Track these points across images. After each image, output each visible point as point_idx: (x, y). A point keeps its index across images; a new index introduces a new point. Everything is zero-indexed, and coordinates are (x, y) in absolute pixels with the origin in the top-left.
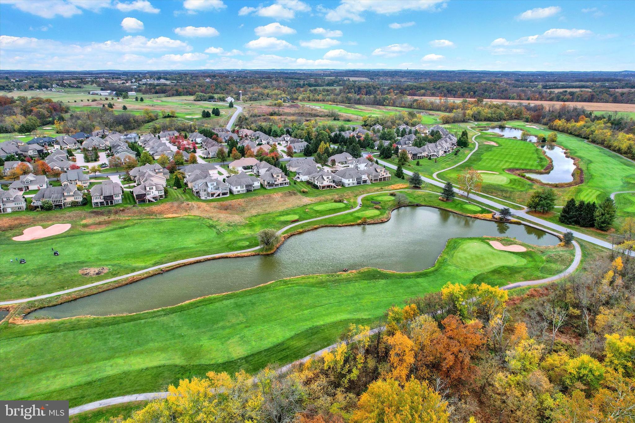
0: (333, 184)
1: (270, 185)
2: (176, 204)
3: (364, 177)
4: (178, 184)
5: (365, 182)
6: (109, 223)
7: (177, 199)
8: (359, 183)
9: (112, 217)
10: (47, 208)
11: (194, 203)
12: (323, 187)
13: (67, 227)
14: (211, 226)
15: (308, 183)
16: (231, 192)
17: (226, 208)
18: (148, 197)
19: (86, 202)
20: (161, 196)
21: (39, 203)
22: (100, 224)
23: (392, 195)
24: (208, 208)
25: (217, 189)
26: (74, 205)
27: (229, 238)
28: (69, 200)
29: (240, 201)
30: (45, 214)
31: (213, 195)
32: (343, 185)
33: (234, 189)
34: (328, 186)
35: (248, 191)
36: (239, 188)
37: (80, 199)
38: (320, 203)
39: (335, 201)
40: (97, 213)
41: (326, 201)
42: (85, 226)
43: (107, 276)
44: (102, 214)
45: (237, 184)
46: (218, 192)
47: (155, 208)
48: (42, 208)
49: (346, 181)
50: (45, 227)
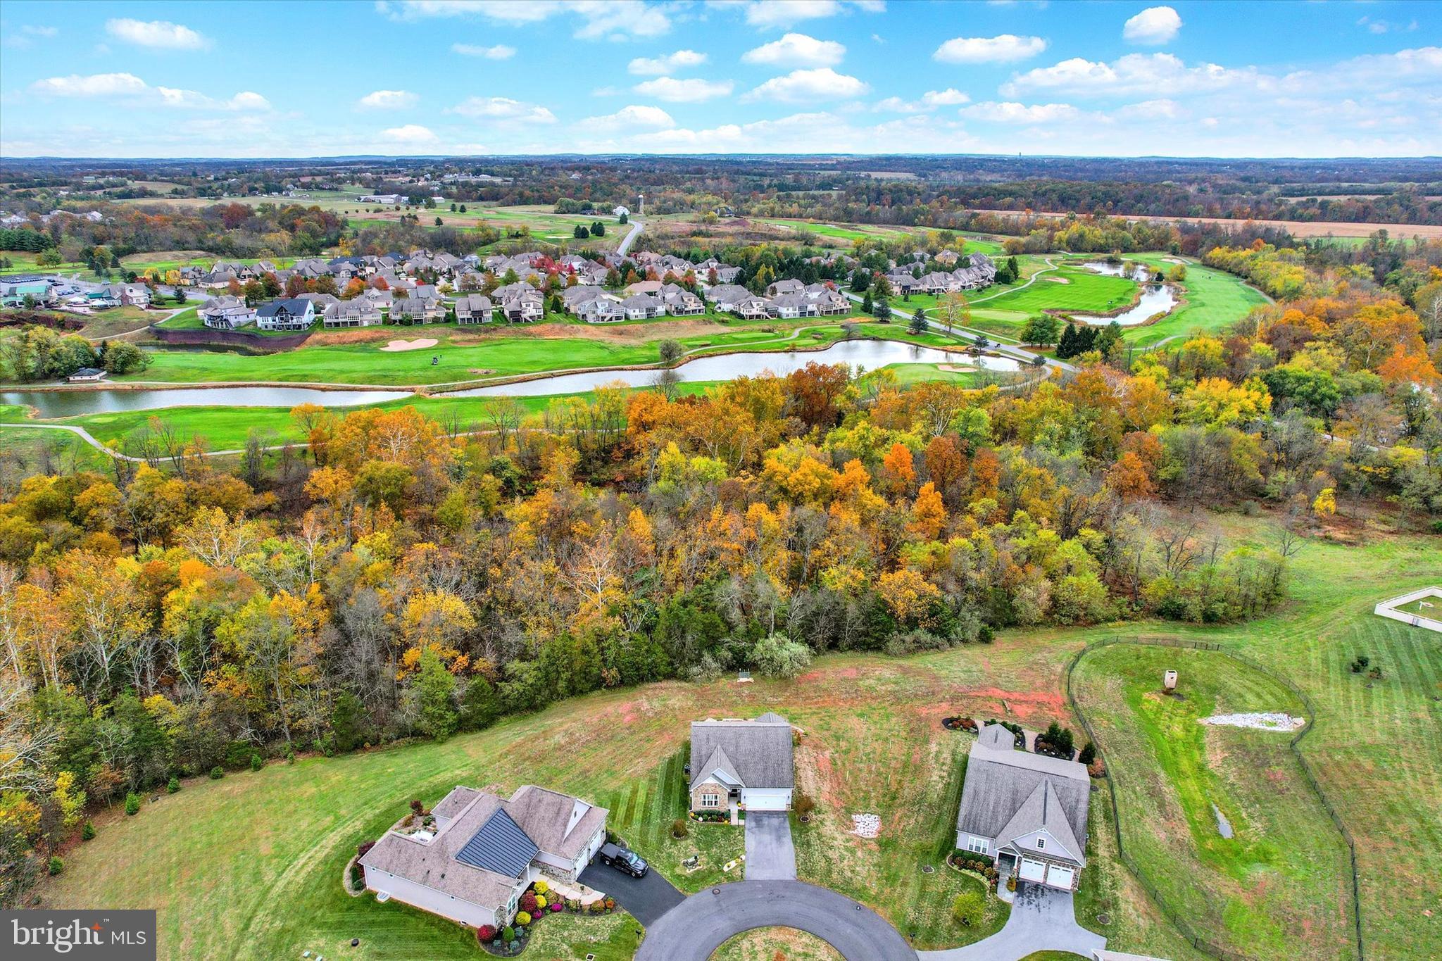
0: (766, 314)
1: (680, 312)
2: (558, 326)
3: (811, 308)
4: (557, 307)
5: (812, 313)
6: (480, 341)
7: (559, 322)
8: (802, 314)
9: (483, 336)
10: (406, 322)
11: (580, 326)
12: (751, 317)
13: (434, 342)
14: (602, 348)
15: (732, 313)
16: (627, 317)
17: (621, 333)
18: (523, 316)
19: (450, 319)
20: (539, 317)
21: (399, 317)
22: (469, 341)
23: (843, 327)
24: (597, 332)
25: (610, 311)
26: (436, 321)
27: (626, 356)
28: (431, 315)
29: (639, 326)
30: (405, 329)
31: (603, 318)
32: (779, 316)
33: (631, 313)
34: (758, 316)
35: (649, 316)
36: (637, 313)
37: (443, 315)
38: (743, 332)
39: (764, 331)
40: (464, 331)
41: (752, 331)
42: (454, 342)
43: (496, 375)
44: (470, 332)
45: (634, 308)
46: (609, 316)
47: (532, 329)
48: (401, 321)
49: (783, 311)
50: (409, 341)
